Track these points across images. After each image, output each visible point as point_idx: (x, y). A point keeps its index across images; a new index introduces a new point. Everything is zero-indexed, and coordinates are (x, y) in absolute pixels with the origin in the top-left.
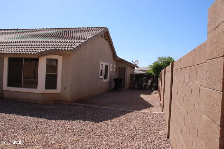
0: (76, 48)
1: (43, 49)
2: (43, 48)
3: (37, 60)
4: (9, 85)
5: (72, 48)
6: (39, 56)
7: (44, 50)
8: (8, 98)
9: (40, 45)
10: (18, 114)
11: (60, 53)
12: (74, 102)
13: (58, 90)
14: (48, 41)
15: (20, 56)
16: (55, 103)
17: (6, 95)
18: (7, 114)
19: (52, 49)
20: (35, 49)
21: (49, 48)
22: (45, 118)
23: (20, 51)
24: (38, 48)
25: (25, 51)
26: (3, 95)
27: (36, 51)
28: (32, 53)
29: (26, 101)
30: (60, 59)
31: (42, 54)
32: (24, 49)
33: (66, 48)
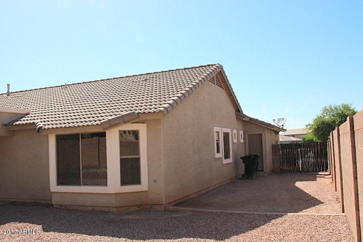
0: (168, 107)
1: (111, 116)
2: (112, 114)
3: (103, 135)
4: (60, 182)
5: (161, 109)
6: (107, 128)
7: (114, 117)
8: (59, 205)
9: (107, 108)
10: (80, 232)
11: (141, 119)
12: (174, 206)
13: (144, 185)
14: (119, 100)
15: (75, 131)
16: (139, 209)
17: (55, 200)
18: (62, 234)
19: (127, 113)
20: (98, 117)
21: (122, 111)
22: (125, 238)
23: (73, 123)
24: (103, 115)
25: (82, 122)
26: (51, 200)
27: (100, 120)
28: (95, 123)
29: (90, 208)
30: (142, 129)
31: (111, 124)
32: (81, 119)
33: (151, 109)
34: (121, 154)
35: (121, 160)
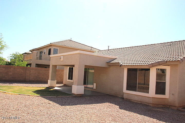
0: (183, 59)
1: (153, 61)
2: (153, 60)
3: (149, 70)
4: (127, 89)
5: (179, 59)
6: (151, 67)
7: (154, 62)
8: (127, 99)
9: (151, 58)
10: (135, 112)
11: (168, 63)
12: (182, 108)
13: (167, 95)
14: (157, 54)
15: (136, 67)
16: (163, 106)
17: (125, 96)
18: (127, 111)
19: (161, 60)
20: (147, 62)
21: (158, 60)
22: (156, 119)
24: (149, 61)
25: (139, 63)
26: (123, 96)
27: (148, 63)
28: (145, 64)
29: (140, 102)
30: (168, 69)
31: (153, 65)
33: (173, 59)
34: (157, 80)
35: (156, 82)
